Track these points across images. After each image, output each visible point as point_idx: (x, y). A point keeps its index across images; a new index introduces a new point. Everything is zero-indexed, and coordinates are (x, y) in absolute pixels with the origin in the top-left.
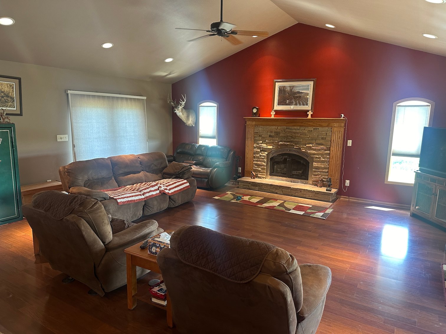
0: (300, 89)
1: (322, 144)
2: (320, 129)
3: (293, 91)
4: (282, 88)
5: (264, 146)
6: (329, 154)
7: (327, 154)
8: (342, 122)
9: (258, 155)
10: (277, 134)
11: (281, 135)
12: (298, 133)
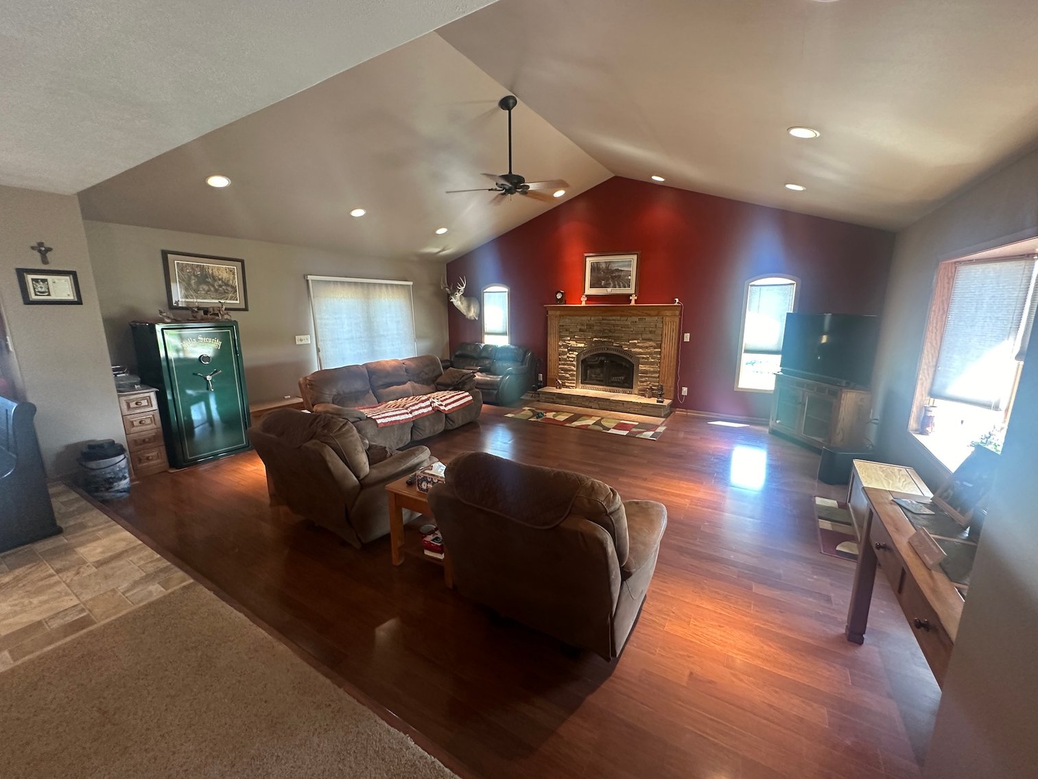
0: (619, 266)
1: (650, 340)
2: (648, 319)
3: (610, 268)
4: (595, 265)
5: (573, 343)
6: (660, 353)
7: (656, 353)
8: (677, 310)
9: (565, 357)
10: (590, 327)
11: (595, 328)
12: (618, 325)
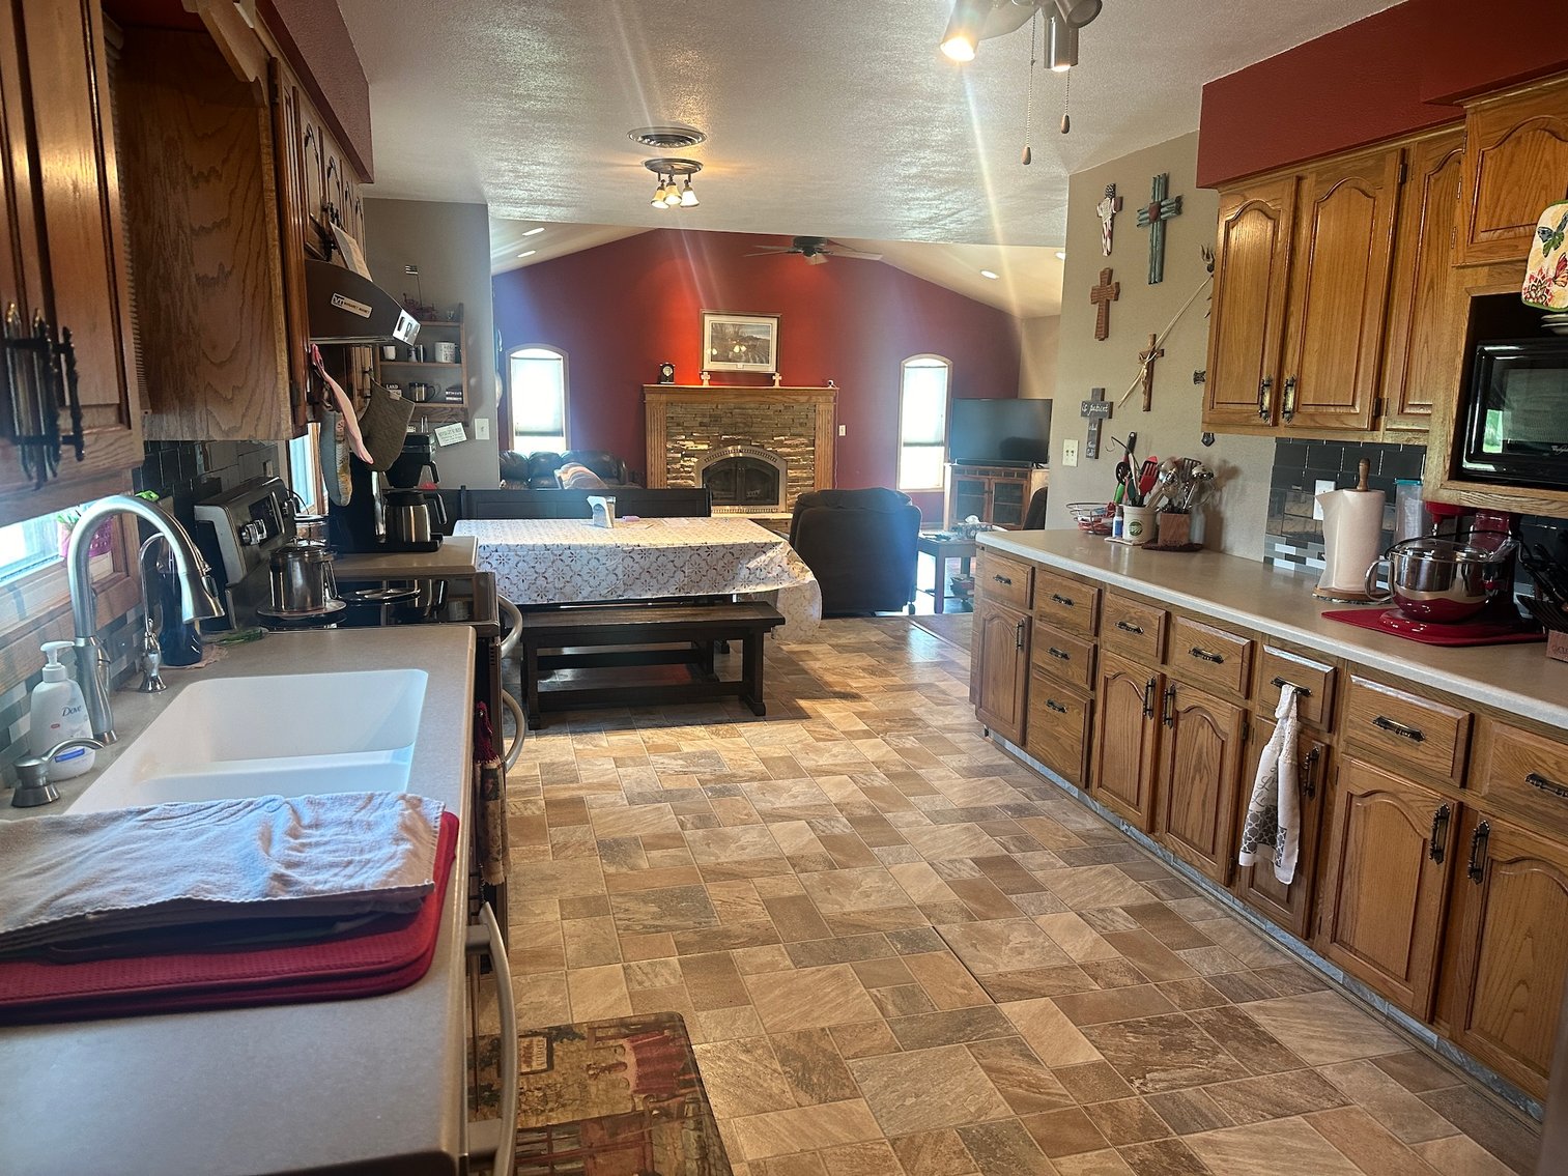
0: (753, 332)
1: (801, 436)
3: (740, 333)
4: (718, 328)
5: (690, 445)
6: (813, 452)
7: (808, 452)
8: (831, 395)
9: (678, 466)
10: (715, 419)
11: (725, 420)
12: (756, 416)
